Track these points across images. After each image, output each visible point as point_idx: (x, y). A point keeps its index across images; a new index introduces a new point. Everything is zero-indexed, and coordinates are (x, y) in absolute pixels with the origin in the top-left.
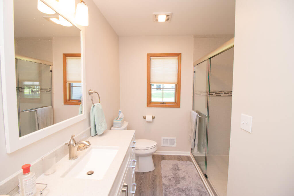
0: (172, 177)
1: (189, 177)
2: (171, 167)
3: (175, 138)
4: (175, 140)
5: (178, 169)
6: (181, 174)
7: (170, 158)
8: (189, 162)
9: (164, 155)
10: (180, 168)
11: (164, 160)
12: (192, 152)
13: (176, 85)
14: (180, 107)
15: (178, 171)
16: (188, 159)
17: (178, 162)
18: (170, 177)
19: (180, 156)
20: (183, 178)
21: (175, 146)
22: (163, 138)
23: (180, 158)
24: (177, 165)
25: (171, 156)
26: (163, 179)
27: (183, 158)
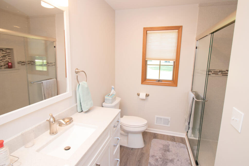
0: (159, 158)
1: (178, 160)
2: (162, 146)
3: (169, 118)
4: (170, 120)
5: (168, 151)
6: (170, 156)
7: (163, 137)
8: (182, 145)
9: (156, 133)
10: (170, 150)
11: (156, 138)
12: (187, 135)
13: (174, 62)
14: (176, 86)
15: (168, 153)
16: (182, 140)
17: (170, 143)
18: (158, 157)
19: (173, 137)
20: (172, 161)
21: (169, 126)
22: (156, 116)
23: (173, 139)
24: (168, 146)
25: (164, 135)
26: (150, 158)
27: (176, 140)
